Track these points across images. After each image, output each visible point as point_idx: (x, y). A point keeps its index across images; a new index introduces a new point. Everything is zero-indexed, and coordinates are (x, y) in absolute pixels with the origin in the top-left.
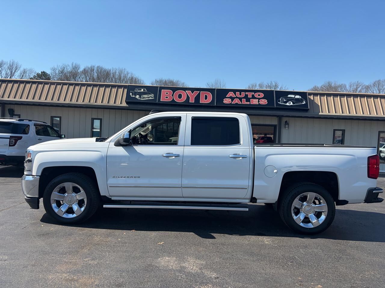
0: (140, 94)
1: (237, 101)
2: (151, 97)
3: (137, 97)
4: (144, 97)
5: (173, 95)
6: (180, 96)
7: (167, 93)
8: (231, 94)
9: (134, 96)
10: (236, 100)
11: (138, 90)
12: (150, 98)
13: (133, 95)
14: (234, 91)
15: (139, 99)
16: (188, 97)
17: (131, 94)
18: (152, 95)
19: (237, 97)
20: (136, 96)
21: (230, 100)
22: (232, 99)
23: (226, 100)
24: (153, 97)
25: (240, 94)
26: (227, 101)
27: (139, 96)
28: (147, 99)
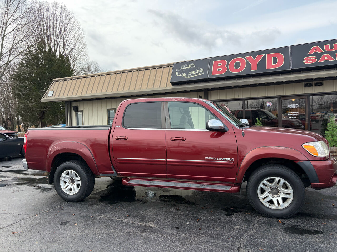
0: (187, 71)
1: (326, 58)
2: (200, 72)
3: (184, 75)
4: (191, 75)
5: (227, 66)
6: (237, 65)
7: (219, 65)
8: (315, 49)
9: (180, 75)
10: (324, 57)
11: (185, 67)
12: (199, 74)
13: (178, 74)
14: (321, 44)
15: (186, 77)
16: (248, 65)
17: (177, 73)
18: (201, 70)
19: (326, 52)
20: (182, 74)
21: (315, 58)
22: (318, 55)
23: (307, 59)
24: (202, 73)
25: (332, 47)
26: (309, 61)
27: (185, 74)
28: (195, 76)
